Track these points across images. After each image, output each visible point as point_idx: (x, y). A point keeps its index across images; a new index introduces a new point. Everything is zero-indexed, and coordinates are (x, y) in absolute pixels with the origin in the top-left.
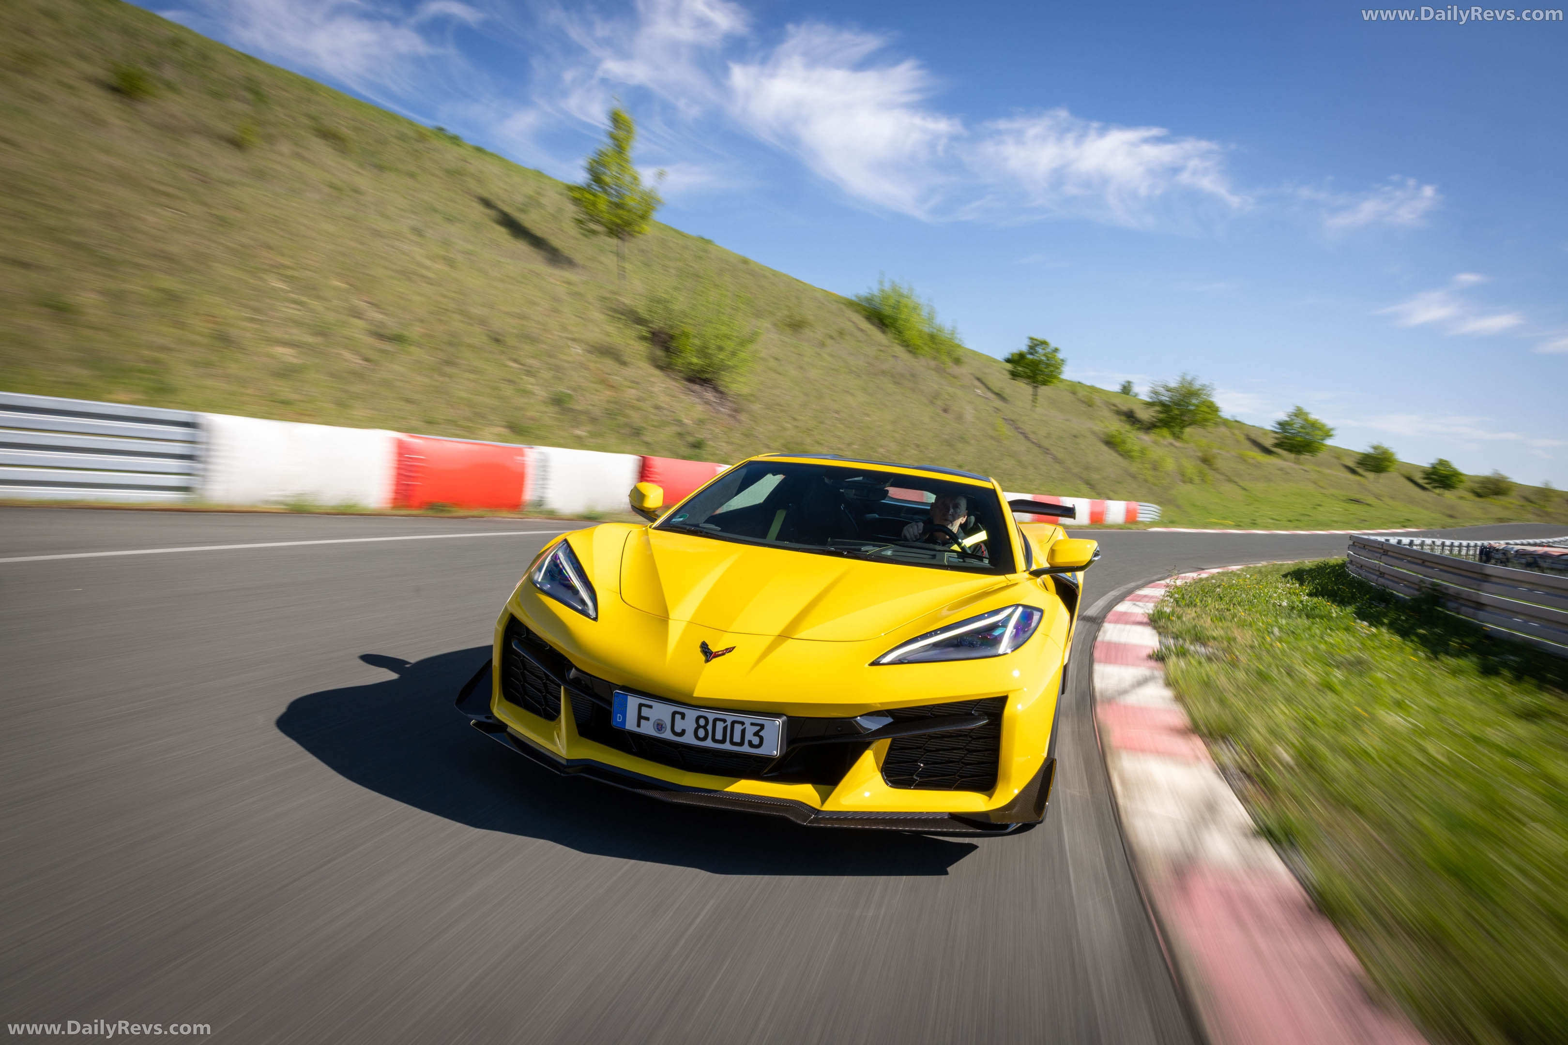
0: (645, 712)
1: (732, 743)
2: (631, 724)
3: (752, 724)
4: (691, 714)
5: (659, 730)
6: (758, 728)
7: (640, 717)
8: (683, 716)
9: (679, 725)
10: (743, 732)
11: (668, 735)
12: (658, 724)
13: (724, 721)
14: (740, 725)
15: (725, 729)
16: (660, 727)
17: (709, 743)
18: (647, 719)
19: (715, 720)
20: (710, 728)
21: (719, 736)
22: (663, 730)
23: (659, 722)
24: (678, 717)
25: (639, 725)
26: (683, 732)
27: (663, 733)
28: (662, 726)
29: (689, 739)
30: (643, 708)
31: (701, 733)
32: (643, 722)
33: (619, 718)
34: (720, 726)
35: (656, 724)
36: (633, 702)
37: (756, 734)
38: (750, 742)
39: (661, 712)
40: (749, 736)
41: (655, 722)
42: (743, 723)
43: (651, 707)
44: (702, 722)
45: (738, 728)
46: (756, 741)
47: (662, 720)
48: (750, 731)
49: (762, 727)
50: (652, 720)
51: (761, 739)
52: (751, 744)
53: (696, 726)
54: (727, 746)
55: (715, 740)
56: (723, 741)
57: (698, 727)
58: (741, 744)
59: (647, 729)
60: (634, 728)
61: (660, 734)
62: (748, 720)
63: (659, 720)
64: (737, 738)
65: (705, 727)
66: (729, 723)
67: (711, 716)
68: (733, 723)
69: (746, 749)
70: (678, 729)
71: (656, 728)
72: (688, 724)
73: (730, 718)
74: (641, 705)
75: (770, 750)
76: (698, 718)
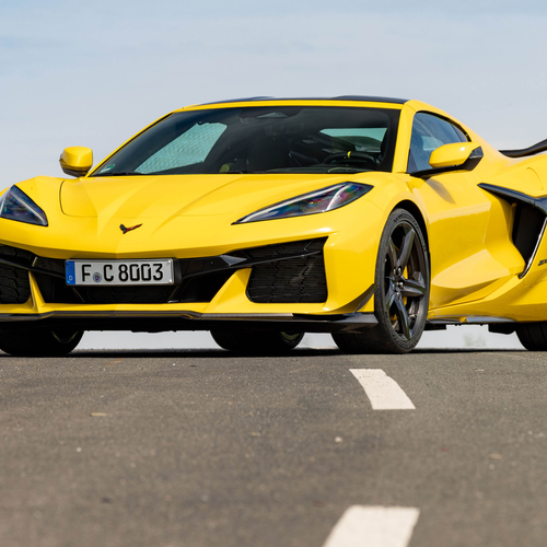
0: (86, 270)
1: (144, 279)
2: (79, 281)
3: (154, 265)
4: (116, 265)
5: (97, 280)
6: (158, 267)
7: (84, 274)
8: (111, 267)
9: (109, 273)
10: (150, 270)
11: (103, 282)
13: (137, 266)
14: (147, 267)
15: (138, 270)
16: (97, 278)
17: (129, 282)
19: (131, 266)
20: (128, 272)
21: (135, 277)
22: (100, 279)
24: (108, 268)
25: (83, 280)
26: (112, 278)
27: (100, 281)
28: (99, 277)
29: (116, 282)
30: (85, 268)
31: (123, 276)
32: (86, 277)
33: (70, 278)
34: (134, 269)
35: (95, 276)
36: (78, 266)
37: (158, 271)
39: (97, 268)
40: (153, 273)
41: (93, 275)
42: (148, 265)
43: (90, 266)
44: (123, 269)
45: (146, 269)
46: (158, 276)
47: (97, 273)
48: (154, 269)
49: (161, 265)
50: (91, 275)
51: (161, 273)
52: (155, 278)
54: (141, 282)
55: (132, 279)
56: (138, 279)
57: (121, 272)
58: (149, 279)
59: (90, 281)
60: (82, 283)
61: (98, 282)
62: (151, 263)
64: (146, 276)
65: (125, 272)
66: (140, 267)
68: (143, 266)
69: (152, 282)
70: (108, 277)
71: (95, 279)
72: (115, 272)
73: (140, 264)
74: (83, 266)
75: (168, 279)
76: (120, 267)
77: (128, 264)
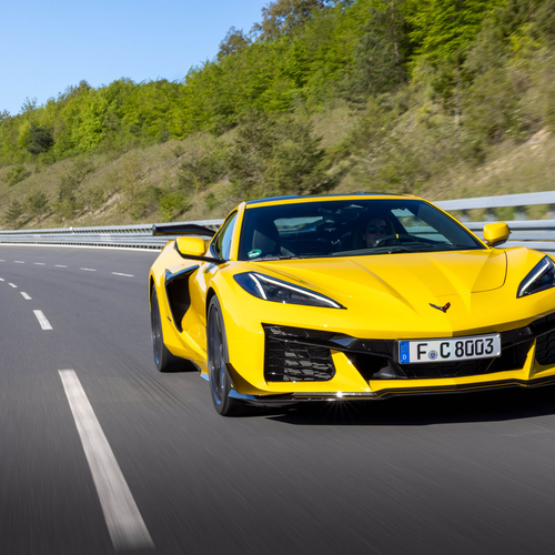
0: (422, 349)
1: (477, 354)
2: (413, 359)
3: (486, 340)
4: (453, 343)
5: (433, 357)
6: (490, 341)
7: (419, 353)
8: (448, 344)
9: (446, 350)
10: (482, 345)
11: (439, 359)
13: (472, 342)
15: (472, 346)
16: (433, 355)
17: (465, 357)
18: (424, 353)
19: (467, 342)
20: (464, 348)
21: (469, 352)
22: (436, 356)
24: (445, 346)
25: (419, 358)
26: (449, 354)
27: (435, 358)
28: (435, 354)
29: (453, 358)
30: (421, 347)
31: (460, 352)
32: (422, 355)
33: (404, 357)
34: (470, 345)
35: (430, 354)
36: (413, 346)
37: (489, 345)
39: (434, 346)
40: (486, 347)
42: (481, 341)
43: (427, 344)
44: (459, 345)
45: (479, 344)
46: (489, 349)
47: (434, 351)
48: (486, 344)
49: (492, 340)
50: (427, 353)
51: (492, 347)
52: (487, 352)
53: (456, 348)
54: (475, 356)
56: (472, 354)
57: (458, 349)
58: (482, 353)
59: (425, 359)
60: (417, 361)
62: (484, 338)
63: (432, 351)
64: (479, 351)
65: (461, 348)
66: (474, 342)
67: (464, 341)
68: (476, 341)
69: (485, 355)
70: (445, 353)
71: (430, 357)
72: (452, 349)
73: (474, 340)
74: (419, 345)
75: (497, 352)
76: (457, 344)
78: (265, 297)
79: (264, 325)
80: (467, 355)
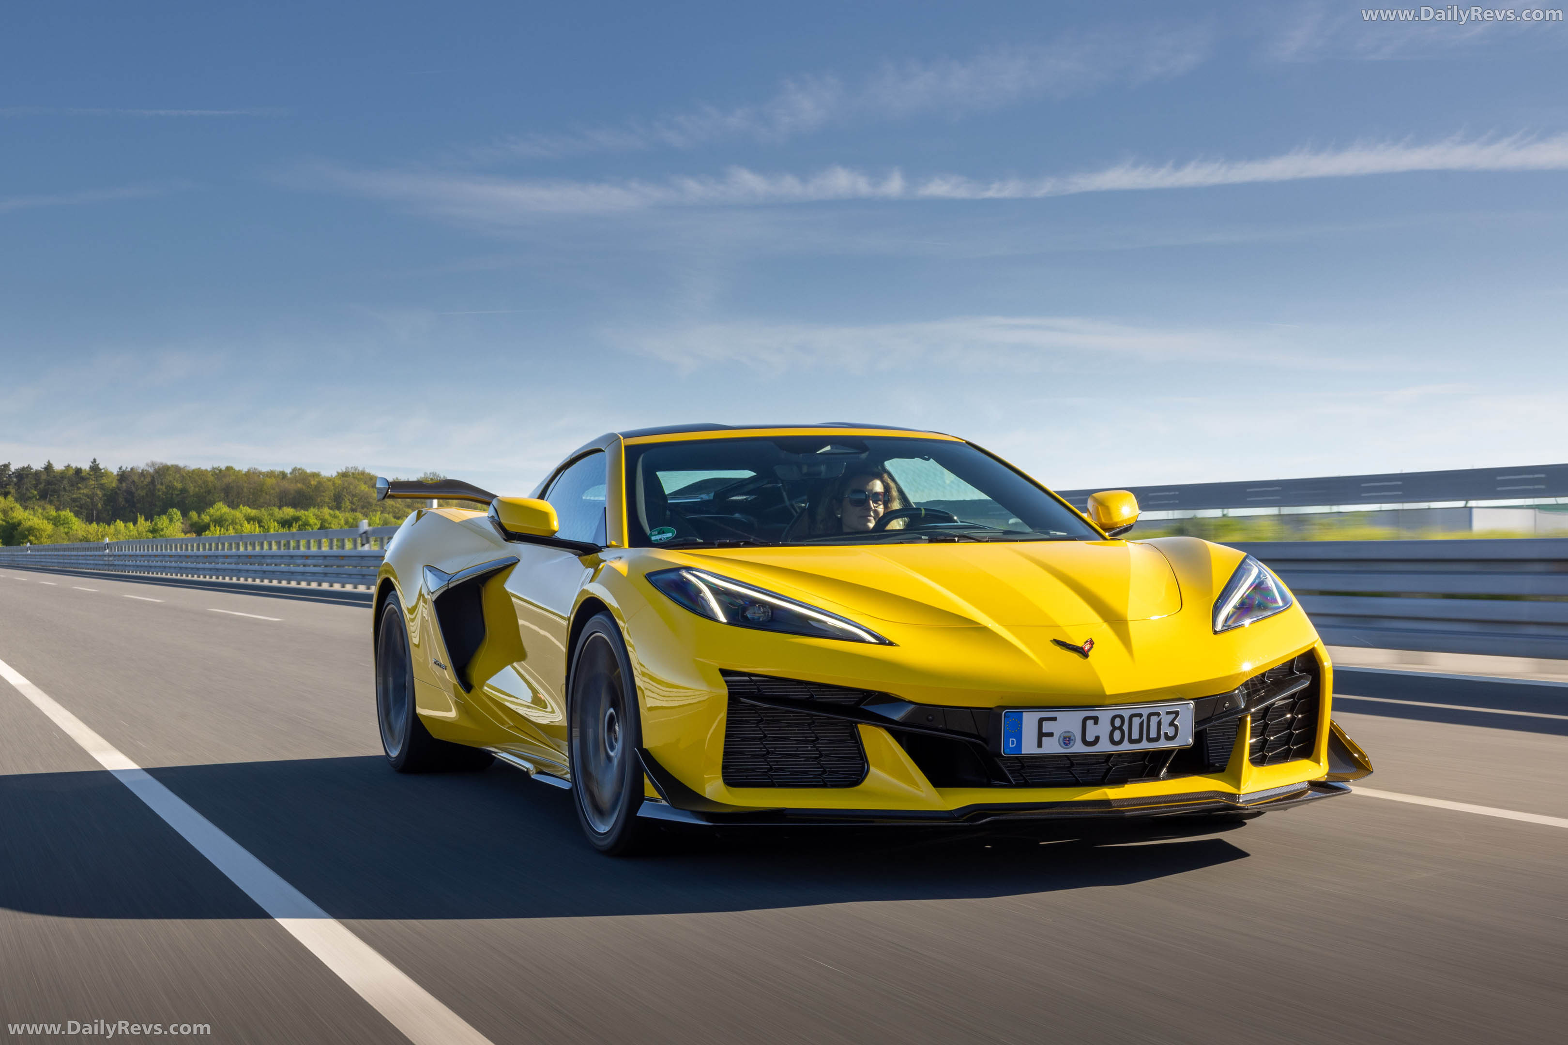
0: (1047, 727)
1: (1150, 740)
2: (1029, 747)
3: (1168, 713)
4: (1105, 717)
5: (1067, 745)
6: (1174, 715)
7: (1041, 735)
8: (1096, 720)
9: (1092, 731)
10: (1159, 724)
11: (1078, 748)
12: (1065, 738)
13: (1140, 715)
14: (1156, 716)
15: (1141, 724)
16: (1067, 740)
17: (1126, 746)
18: (1051, 735)
19: (1132, 716)
20: (1126, 728)
21: (1135, 735)
22: (1072, 742)
23: (1067, 735)
24: (1090, 723)
25: (1040, 745)
26: (1097, 739)
27: (1072, 747)
28: (1070, 738)
29: (1104, 746)
30: (1044, 723)
31: (1117, 736)
32: (1044, 739)
33: (1012, 743)
34: (1136, 721)
35: (1062, 739)
36: (1030, 720)
37: (1172, 724)
38: (1166, 734)
39: (1067, 722)
40: (1165, 728)
41: (1060, 736)
42: (1158, 714)
43: (1055, 719)
44: (1118, 723)
45: (1154, 720)
46: (1171, 732)
47: (1069, 732)
48: (1166, 720)
49: (1177, 713)
50: (1056, 736)
51: (1176, 727)
52: (1168, 738)
53: (1111, 728)
54: (1145, 745)
56: (1139, 741)
57: (1114, 728)
58: (1157, 739)
59: (1052, 747)
60: (1035, 751)
61: (1070, 748)
62: (1163, 709)
63: (1065, 732)
64: (1153, 734)
65: (1120, 728)
66: (1145, 718)
67: (1127, 712)
68: (1150, 715)
69: (1162, 744)
70: (1090, 738)
71: (1062, 743)
72: (1103, 729)
73: (1146, 711)
74: (1041, 721)
75: (1186, 739)
76: (1113, 718)
77: (1126, 714)
78: (722, 618)
79: (724, 673)
80: (1131, 741)
